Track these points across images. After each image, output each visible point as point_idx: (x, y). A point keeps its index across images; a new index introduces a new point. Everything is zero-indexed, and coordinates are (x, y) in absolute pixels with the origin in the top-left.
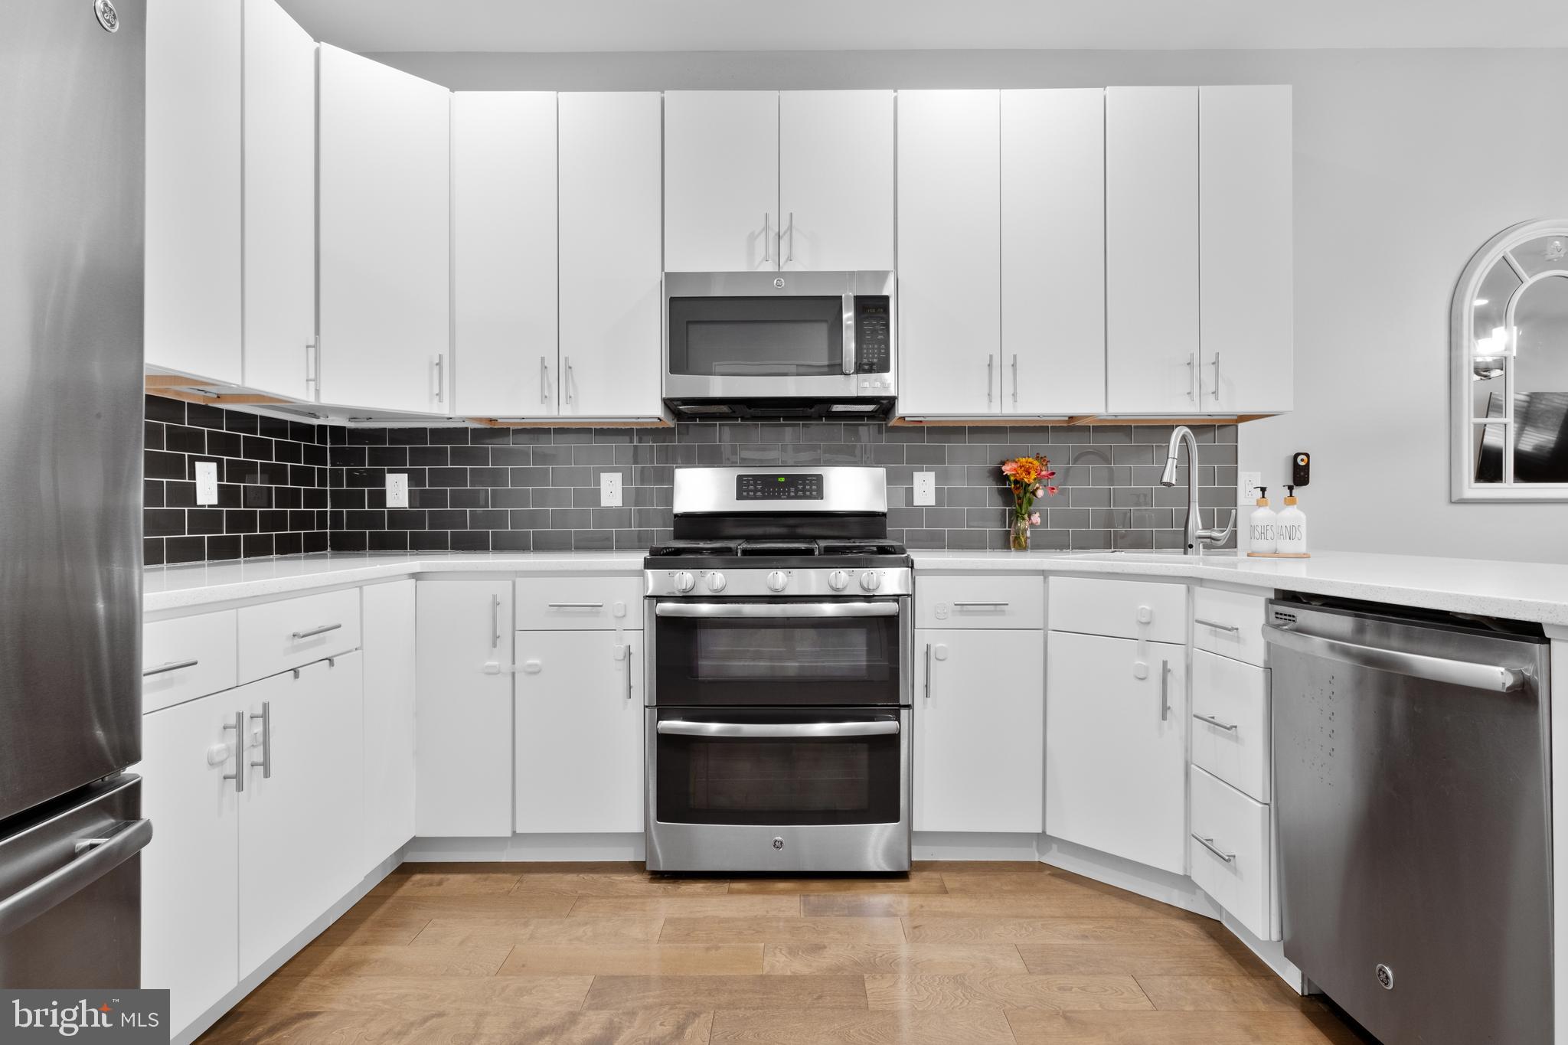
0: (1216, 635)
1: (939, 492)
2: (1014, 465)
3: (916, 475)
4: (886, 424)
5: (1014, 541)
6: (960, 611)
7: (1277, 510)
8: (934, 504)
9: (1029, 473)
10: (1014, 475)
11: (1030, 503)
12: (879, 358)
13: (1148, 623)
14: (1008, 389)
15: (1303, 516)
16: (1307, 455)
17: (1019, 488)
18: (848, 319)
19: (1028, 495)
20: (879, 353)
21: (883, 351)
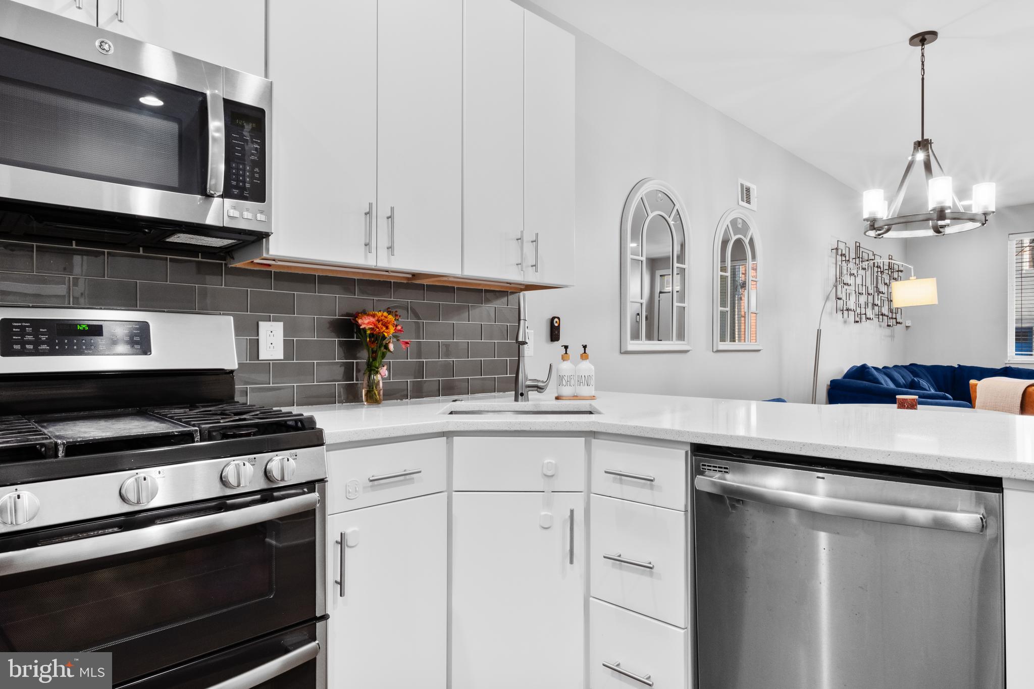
0: (621, 482)
1: (288, 345)
2: (372, 319)
3: (262, 325)
4: (226, 264)
5: (366, 395)
6: (371, 486)
7: (576, 364)
8: (282, 358)
9: (387, 328)
10: (372, 329)
11: (383, 356)
12: (251, 183)
13: (552, 476)
14: (384, 241)
15: (593, 367)
16: (559, 318)
17: (373, 342)
18: (218, 130)
19: (382, 348)
20: (252, 177)
21: (257, 175)
